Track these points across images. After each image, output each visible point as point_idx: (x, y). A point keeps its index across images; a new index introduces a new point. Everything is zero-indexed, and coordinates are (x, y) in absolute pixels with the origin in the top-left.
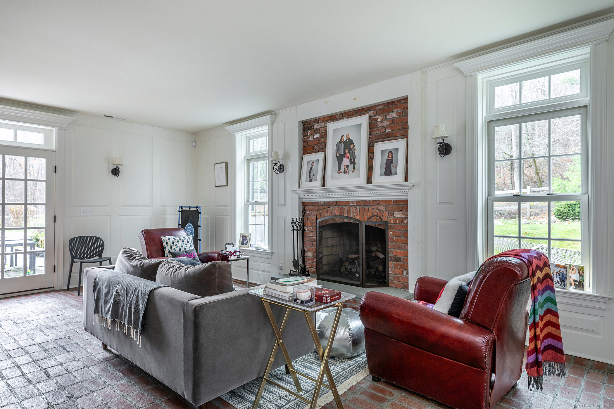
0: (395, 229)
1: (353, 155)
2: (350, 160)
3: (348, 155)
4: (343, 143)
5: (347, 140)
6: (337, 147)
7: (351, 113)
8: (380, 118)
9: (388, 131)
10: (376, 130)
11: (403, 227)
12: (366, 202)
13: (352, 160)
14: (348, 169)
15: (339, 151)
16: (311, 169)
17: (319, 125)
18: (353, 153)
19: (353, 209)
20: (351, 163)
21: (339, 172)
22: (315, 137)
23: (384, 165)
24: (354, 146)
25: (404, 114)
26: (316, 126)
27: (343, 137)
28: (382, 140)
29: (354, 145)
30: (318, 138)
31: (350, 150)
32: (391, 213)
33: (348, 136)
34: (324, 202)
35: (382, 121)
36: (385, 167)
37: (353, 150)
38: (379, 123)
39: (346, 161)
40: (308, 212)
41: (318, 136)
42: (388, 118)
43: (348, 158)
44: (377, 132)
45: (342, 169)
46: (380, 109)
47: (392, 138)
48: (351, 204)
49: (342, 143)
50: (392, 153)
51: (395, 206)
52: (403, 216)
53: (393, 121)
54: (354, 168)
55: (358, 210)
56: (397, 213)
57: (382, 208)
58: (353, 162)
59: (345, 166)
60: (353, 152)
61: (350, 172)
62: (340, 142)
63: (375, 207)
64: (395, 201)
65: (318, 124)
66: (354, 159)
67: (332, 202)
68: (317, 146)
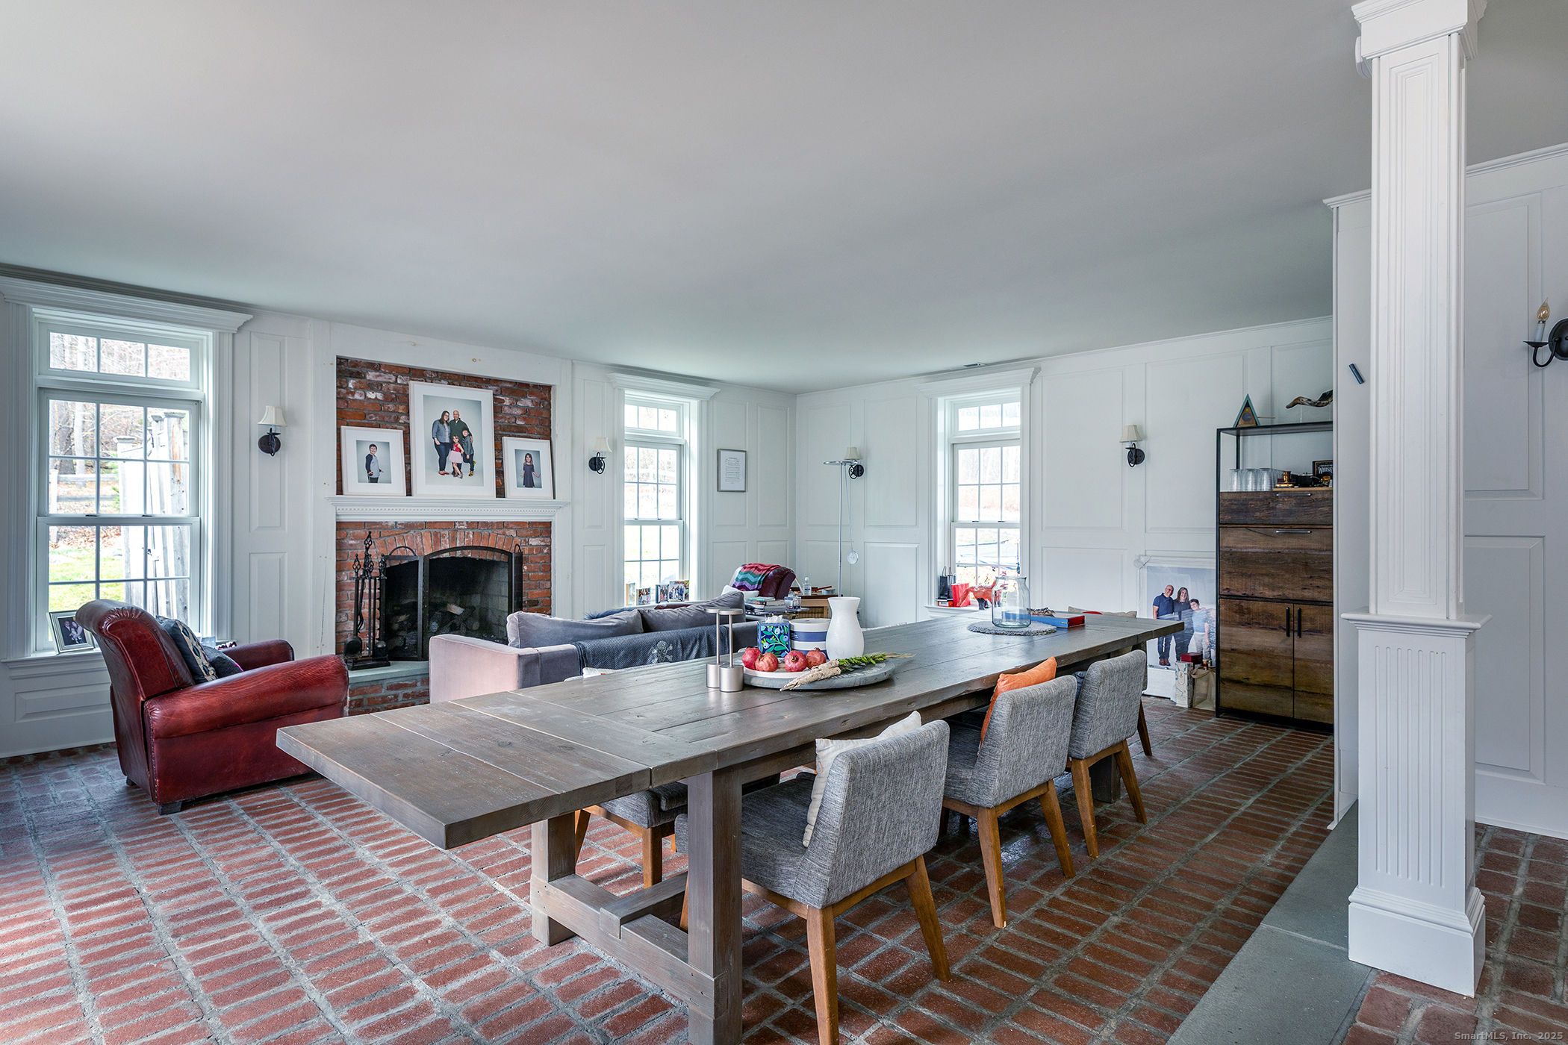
0: (531, 562)
1: (469, 449)
2: (464, 455)
3: (459, 446)
4: (448, 424)
5: (455, 420)
6: (436, 430)
7: (457, 377)
8: (507, 402)
9: (520, 422)
10: (502, 418)
11: (542, 558)
12: (485, 524)
13: (468, 457)
14: (460, 469)
15: (440, 437)
16: (369, 458)
17: (380, 376)
18: (469, 446)
19: (460, 534)
20: (466, 460)
21: (442, 472)
22: (371, 395)
23: (522, 473)
24: (470, 435)
25: (542, 406)
26: (371, 376)
27: (447, 414)
28: (511, 434)
29: (469, 432)
30: (379, 400)
31: (462, 439)
32: (525, 540)
33: (456, 414)
34: (396, 523)
35: (510, 407)
36: (523, 474)
37: (468, 439)
38: (506, 408)
39: (455, 457)
40: (351, 542)
41: (380, 396)
42: (519, 404)
43: (460, 451)
44: (503, 420)
45: (449, 468)
46: (507, 388)
47: (525, 434)
48: (457, 526)
49: (445, 424)
50: (531, 457)
51: (530, 530)
52: (542, 544)
53: (526, 411)
54: (472, 469)
55: (471, 536)
56: (534, 539)
57: (512, 533)
58: (469, 459)
59: (454, 465)
60: (469, 443)
61: (466, 475)
62: (441, 421)
63: (500, 532)
64: (531, 524)
65: (378, 373)
66: (472, 456)
67: (416, 523)
68: (375, 414)
